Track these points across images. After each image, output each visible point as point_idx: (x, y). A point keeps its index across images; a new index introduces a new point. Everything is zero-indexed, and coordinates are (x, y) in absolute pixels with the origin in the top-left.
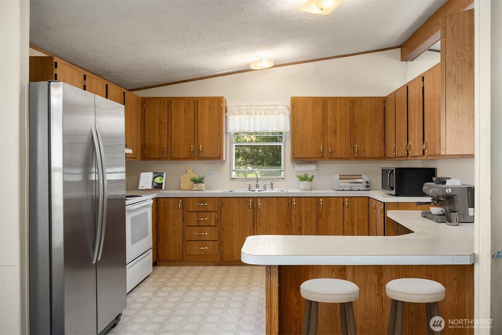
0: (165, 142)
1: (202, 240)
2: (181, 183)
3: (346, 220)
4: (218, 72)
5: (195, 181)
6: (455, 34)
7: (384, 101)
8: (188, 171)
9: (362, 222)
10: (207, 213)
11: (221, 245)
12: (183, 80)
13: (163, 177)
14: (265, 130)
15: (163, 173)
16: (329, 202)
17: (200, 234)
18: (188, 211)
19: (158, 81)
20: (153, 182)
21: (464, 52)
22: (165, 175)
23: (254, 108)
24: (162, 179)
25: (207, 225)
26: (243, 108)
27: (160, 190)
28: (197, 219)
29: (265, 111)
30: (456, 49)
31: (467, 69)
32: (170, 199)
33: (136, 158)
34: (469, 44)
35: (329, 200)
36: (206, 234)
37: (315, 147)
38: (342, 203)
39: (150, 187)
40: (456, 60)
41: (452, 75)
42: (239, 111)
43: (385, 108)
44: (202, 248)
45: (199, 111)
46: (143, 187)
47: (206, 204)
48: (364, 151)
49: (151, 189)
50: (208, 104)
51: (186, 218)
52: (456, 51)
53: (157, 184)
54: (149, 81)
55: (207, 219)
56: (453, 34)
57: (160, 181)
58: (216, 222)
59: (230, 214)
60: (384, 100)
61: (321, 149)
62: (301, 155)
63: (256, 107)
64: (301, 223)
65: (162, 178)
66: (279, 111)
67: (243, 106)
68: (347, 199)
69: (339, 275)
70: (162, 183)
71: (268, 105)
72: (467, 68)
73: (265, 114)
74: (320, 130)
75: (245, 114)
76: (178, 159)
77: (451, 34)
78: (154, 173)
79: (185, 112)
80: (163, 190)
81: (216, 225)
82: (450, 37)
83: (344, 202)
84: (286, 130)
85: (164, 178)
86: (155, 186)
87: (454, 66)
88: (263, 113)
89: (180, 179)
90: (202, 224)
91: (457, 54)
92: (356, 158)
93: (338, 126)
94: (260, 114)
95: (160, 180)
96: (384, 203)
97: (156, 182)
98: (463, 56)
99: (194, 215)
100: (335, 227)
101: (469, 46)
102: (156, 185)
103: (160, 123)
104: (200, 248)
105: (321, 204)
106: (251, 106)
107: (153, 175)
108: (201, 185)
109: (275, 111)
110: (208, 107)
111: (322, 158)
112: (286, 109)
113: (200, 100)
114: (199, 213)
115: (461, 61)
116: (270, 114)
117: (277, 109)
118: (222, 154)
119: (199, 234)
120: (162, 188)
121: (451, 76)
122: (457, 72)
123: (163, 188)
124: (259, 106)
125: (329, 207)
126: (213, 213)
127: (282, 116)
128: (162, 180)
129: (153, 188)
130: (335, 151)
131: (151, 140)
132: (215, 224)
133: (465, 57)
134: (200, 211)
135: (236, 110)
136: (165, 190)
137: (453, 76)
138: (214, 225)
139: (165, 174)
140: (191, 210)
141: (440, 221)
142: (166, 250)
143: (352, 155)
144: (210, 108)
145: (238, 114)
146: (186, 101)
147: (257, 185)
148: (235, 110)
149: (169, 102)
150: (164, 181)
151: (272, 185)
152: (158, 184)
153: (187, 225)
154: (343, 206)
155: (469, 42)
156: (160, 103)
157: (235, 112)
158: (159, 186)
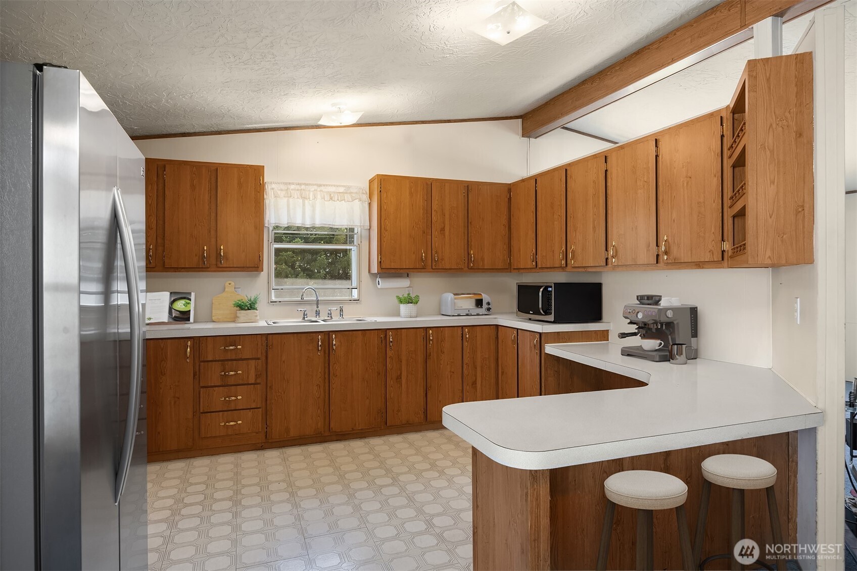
0: (151, 239)
1: (231, 410)
2: (213, 311)
3: (466, 361)
5: (241, 307)
6: (772, 87)
7: (510, 191)
8: (226, 290)
9: (488, 362)
10: (240, 362)
11: (266, 413)
12: (181, 132)
13: (190, 300)
14: (330, 225)
15: (190, 294)
16: (442, 335)
17: (227, 399)
18: (204, 362)
20: (171, 309)
21: (787, 114)
22: (193, 297)
23: (312, 188)
24: (188, 304)
25: (241, 382)
26: (292, 187)
27: (186, 323)
28: (223, 374)
29: (330, 195)
30: (774, 110)
31: (793, 140)
32: (169, 341)
34: (796, 104)
35: (442, 332)
36: (239, 397)
37: (414, 253)
38: (461, 335)
39: (165, 318)
40: (774, 126)
41: (767, 148)
42: (287, 192)
43: (510, 199)
44: (232, 423)
45: (219, 187)
46: (150, 319)
47: (239, 347)
48: (483, 260)
49: (167, 321)
50: (235, 176)
51: (200, 372)
52: (775, 113)
53: (178, 312)
55: (240, 372)
56: (769, 88)
57: (184, 307)
58: (257, 376)
59: (284, 362)
60: (509, 189)
61: (423, 254)
62: (393, 263)
63: (315, 187)
64: (401, 370)
65: (188, 301)
66: (354, 195)
67: (293, 184)
68: (466, 330)
70: (190, 311)
71: (334, 186)
72: (792, 138)
73: (331, 199)
74: (421, 227)
75: (296, 197)
76: (177, 269)
77: (766, 87)
78: (171, 293)
79: (193, 187)
80: (191, 323)
81: (258, 381)
82: (764, 91)
83: (462, 334)
84: (363, 226)
85: (192, 302)
86: (175, 317)
87: (771, 134)
88: (327, 197)
89: (212, 303)
90: (232, 381)
91: (777, 118)
92: (471, 269)
93: (447, 222)
94: (322, 199)
95: (184, 305)
96: (540, 334)
97: (177, 309)
98: (786, 121)
99: (216, 367)
100: (450, 372)
101: (796, 106)
102: (177, 314)
104: (227, 424)
105: (431, 338)
106: (306, 184)
107: (171, 297)
109: (346, 195)
110: (236, 180)
111: (423, 268)
112: (364, 194)
113: (222, 169)
114: (226, 362)
115: (783, 128)
116: (338, 200)
117: (349, 192)
118: (261, 262)
119: (225, 399)
120: (188, 319)
121: (765, 148)
122: (775, 143)
123: (192, 320)
124: (320, 185)
125: (442, 342)
126: (253, 363)
127: (357, 202)
129: (171, 320)
130: (442, 260)
132: (256, 380)
133: (790, 121)
134: (228, 360)
135: (282, 190)
136: (194, 322)
137: (769, 149)
138: (253, 381)
139: (193, 294)
140: (210, 358)
141: (657, 360)
142: (159, 433)
143: (466, 264)
144: (240, 185)
145: (284, 197)
146: (195, 168)
147: (317, 311)
148: (279, 190)
149: (159, 168)
150: (191, 307)
151: (341, 310)
152: (181, 312)
153: (202, 384)
154: (462, 340)
155: (797, 100)
157: (279, 192)
158: (184, 317)
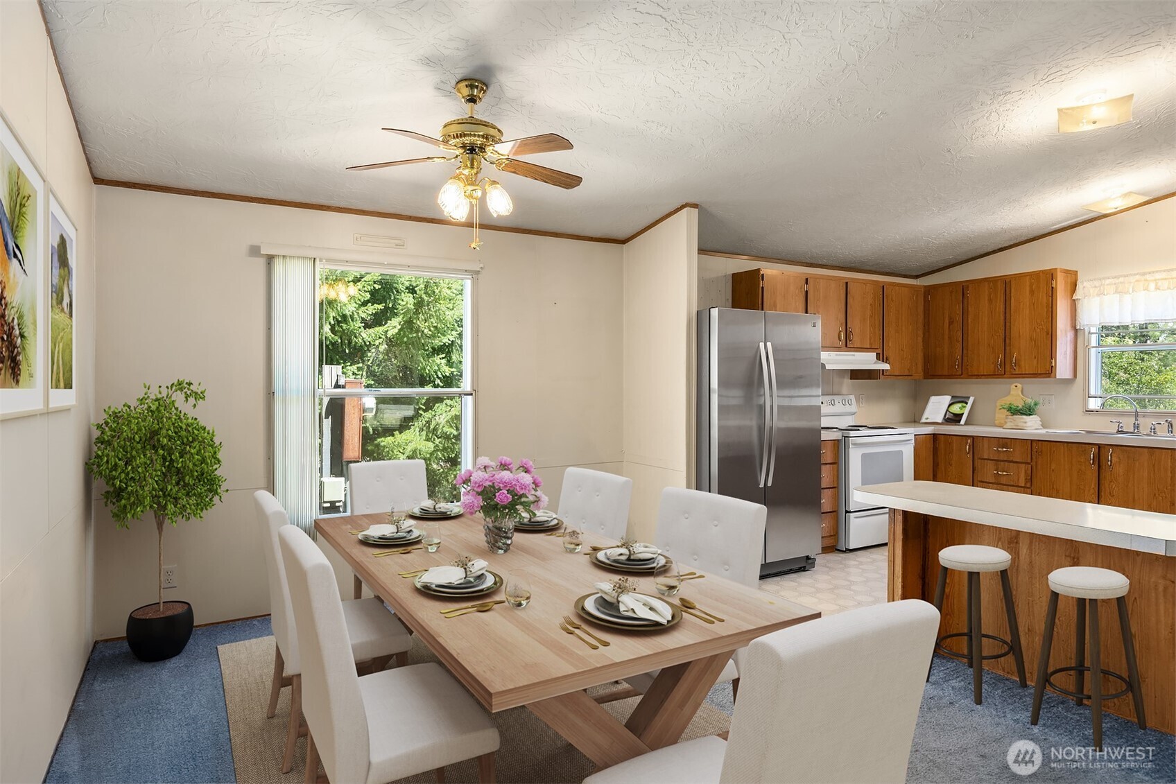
0: (959, 351)
2: (996, 415)
4: (1056, 224)
5: (1014, 410)
8: (1012, 393)
10: (1012, 464)
13: (967, 403)
15: (969, 398)
18: (981, 459)
19: (950, 257)
20: (947, 411)
22: (970, 402)
24: (964, 407)
25: (1012, 483)
28: (996, 472)
32: (954, 437)
33: (911, 376)
39: (940, 419)
42: (1100, 289)
45: (1012, 298)
46: (927, 419)
47: (1011, 450)
49: (940, 422)
50: (1028, 283)
51: (978, 468)
53: (952, 415)
54: (935, 259)
55: (1012, 474)
57: (959, 410)
58: (1027, 480)
65: (964, 405)
69: (1008, 547)
70: (963, 414)
75: (1111, 293)
76: (978, 376)
78: (952, 397)
79: (990, 301)
80: (962, 425)
81: (1028, 485)
85: (968, 407)
86: (948, 418)
90: (1004, 481)
95: (960, 408)
97: (952, 412)
99: (991, 465)
102: (950, 416)
103: (951, 323)
107: (951, 400)
108: (1023, 418)
110: (1028, 288)
113: (1015, 279)
114: (999, 462)
116: (1169, 288)
118: (1053, 368)
120: (959, 421)
123: (963, 422)
126: (1023, 466)
128: (964, 409)
129: (944, 421)
131: (938, 349)
132: (1025, 484)
134: (1001, 461)
135: (1095, 287)
136: (965, 424)
138: (1023, 485)
139: (972, 399)
140: (986, 457)
144: (1032, 292)
145: (1097, 295)
146: (991, 283)
147: (1134, 424)
148: (1092, 288)
149: (963, 289)
150: (966, 411)
151: (1170, 425)
152: (955, 414)
153: (979, 479)
156: (951, 292)
158: (955, 419)
